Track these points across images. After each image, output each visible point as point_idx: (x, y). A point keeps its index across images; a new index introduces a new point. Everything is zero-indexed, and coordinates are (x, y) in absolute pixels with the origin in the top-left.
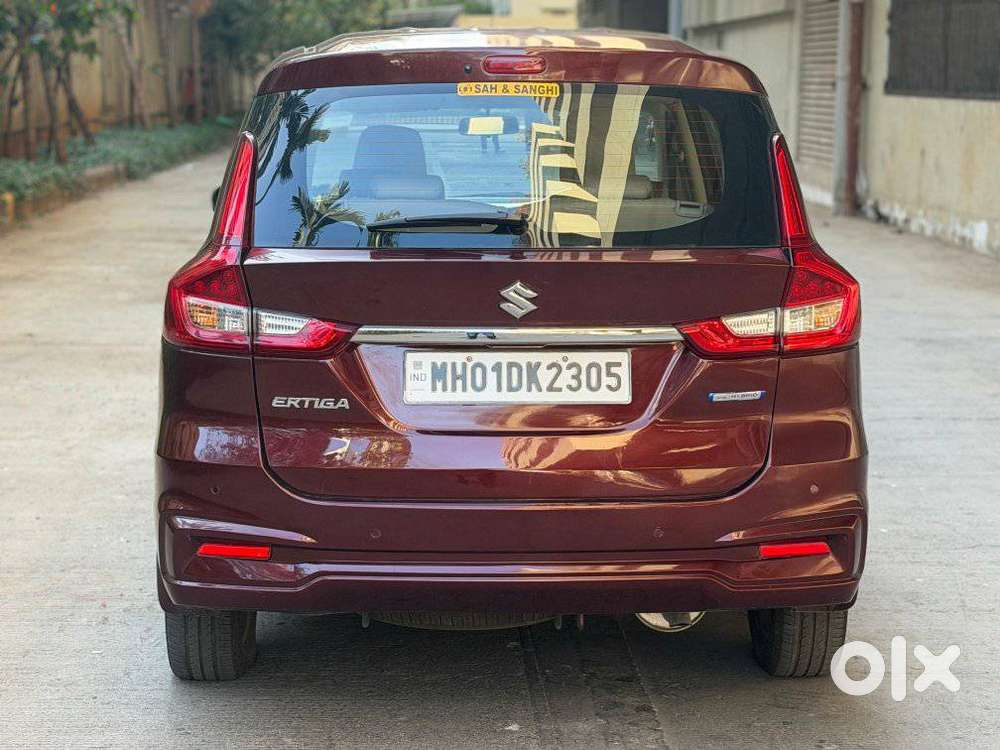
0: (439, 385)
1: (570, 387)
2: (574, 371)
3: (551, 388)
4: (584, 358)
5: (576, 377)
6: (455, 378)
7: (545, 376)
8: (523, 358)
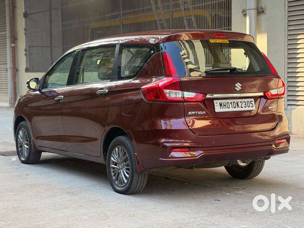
1: (244, 107)
2: (245, 103)
5: (245, 104)
6: (224, 105)
7: (240, 104)
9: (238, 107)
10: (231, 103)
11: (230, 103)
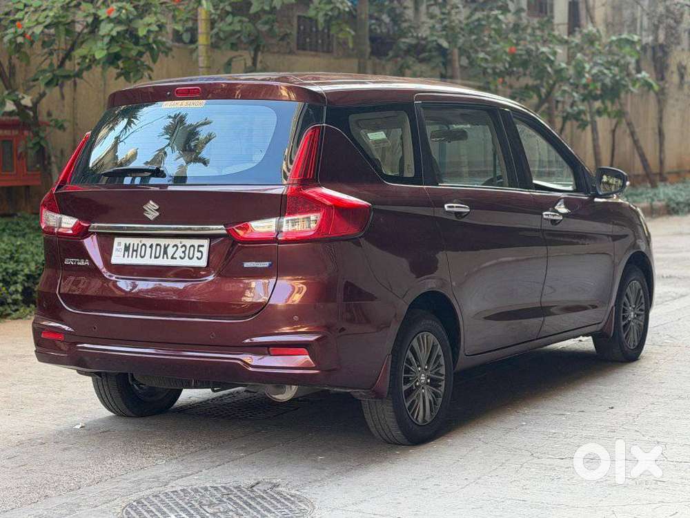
0: (126, 253)
1: (181, 257)
2: (183, 249)
3: (172, 258)
4: (188, 242)
5: (184, 252)
7: (171, 251)
8: (163, 242)
9: (165, 256)
10: (151, 246)
11: (148, 246)
